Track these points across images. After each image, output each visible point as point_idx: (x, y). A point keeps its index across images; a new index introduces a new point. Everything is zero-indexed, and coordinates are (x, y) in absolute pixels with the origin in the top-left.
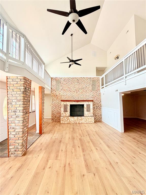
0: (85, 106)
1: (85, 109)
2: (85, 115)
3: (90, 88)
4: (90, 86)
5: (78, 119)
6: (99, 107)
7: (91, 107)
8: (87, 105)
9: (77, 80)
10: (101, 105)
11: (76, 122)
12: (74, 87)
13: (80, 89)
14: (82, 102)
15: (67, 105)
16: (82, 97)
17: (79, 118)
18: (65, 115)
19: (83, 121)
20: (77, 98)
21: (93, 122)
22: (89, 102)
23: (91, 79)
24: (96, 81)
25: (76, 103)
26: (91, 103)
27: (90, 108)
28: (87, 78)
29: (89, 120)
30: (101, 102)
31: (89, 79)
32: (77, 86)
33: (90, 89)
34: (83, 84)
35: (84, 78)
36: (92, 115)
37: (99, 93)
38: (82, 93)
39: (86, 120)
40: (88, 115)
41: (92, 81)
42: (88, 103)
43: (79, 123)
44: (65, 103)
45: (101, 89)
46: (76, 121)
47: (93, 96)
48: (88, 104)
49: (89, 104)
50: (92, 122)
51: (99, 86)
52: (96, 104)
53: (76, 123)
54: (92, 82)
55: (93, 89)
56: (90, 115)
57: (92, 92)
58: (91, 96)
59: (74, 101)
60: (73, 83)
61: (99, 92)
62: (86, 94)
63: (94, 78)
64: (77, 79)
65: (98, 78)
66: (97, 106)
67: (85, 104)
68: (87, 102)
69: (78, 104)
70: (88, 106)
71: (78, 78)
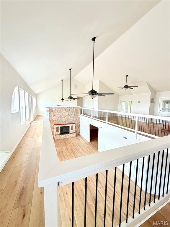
0: (70, 127)
1: (70, 129)
2: (70, 133)
3: (74, 114)
6: (78, 126)
7: (74, 127)
12: (62, 114)
13: (66, 115)
14: (68, 124)
15: (58, 127)
17: (67, 135)
18: (57, 134)
19: (69, 137)
20: (65, 122)
21: (75, 136)
22: (73, 124)
23: (74, 108)
24: (77, 110)
25: (64, 126)
28: (71, 107)
29: (73, 136)
30: (79, 123)
31: (72, 109)
32: (64, 113)
34: (69, 112)
35: (69, 107)
38: (68, 118)
39: (71, 136)
43: (67, 138)
44: (57, 126)
45: (80, 115)
46: (65, 137)
47: (75, 119)
48: (72, 126)
51: (79, 113)
53: (65, 139)
54: (74, 110)
56: (73, 132)
57: (74, 117)
59: (63, 124)
60: (62, 111)
61: (79, 117)
62: (71, 119)
63: (76, 108)
64: (65, 109)
65: (78, 107)
68: (71, 124)
69: (66, 126)
71: (65, 107)
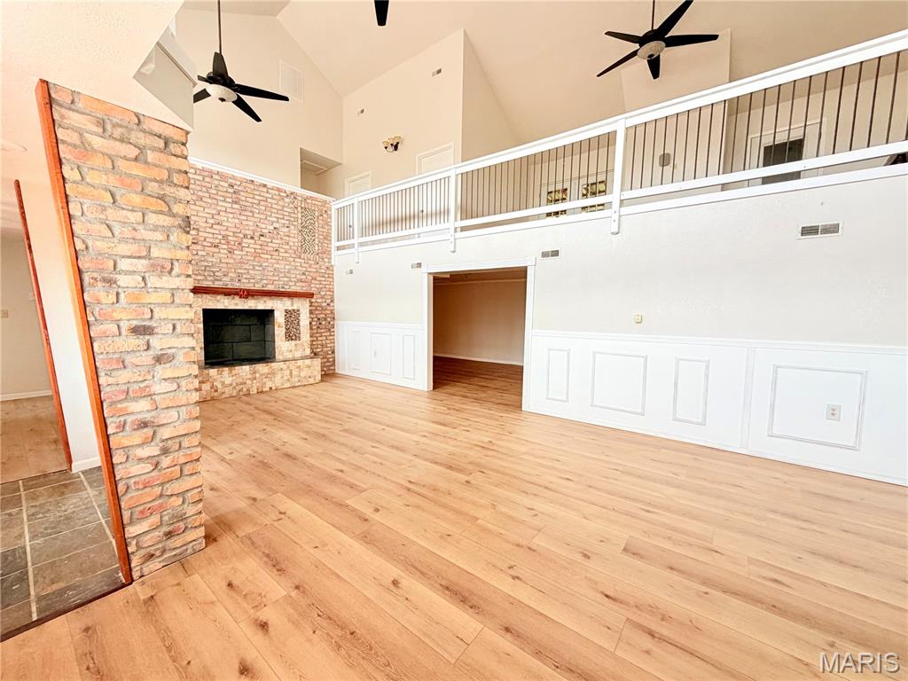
0: (279, 317)
1: (279, 332)
2: (278, 356)
3: (295, 241)
4: (294, 231)
5: (255, 373)
6: (325, 319)
7: (305, 320)
8: (286, 311)
9: (231, 190)
10: (332, 312)
11: (248, 390)
12: (212, 221)
13: (245, 236)
14: (265, 299)
16: (257, 273)
17: (261, 368)
19: (277, 381)
20: (232, 280)
21: (315, 380)
22: (296, 300)
23: (295, 198)
24: (317, 214)
25: (236, 304)
26: (303, 306)
27: (301, 323)
28: (279, 190)
29: (303, 374)
30: (332, 301)
31: (287, 200)
32: (230, 221)
33: (291, 244)
34: (262, 216)
35: (265, 186)
36: (308, 352)
37: (327, 264)
38: (256, 255)
39: (291, 373)
40: (289, 356)
41: (299, 209)
42: (292, 305)
43: (262, 392)
45: (334, 253)
46: (249, 382)
47: (304, 274)
48: (290, 308)
49: (295, 308)
50: (311, 381)
51: (327, 237)
52: (316, 309)
53: (248, 394)
54: (300, 217)
55: (304, 247)
56: (298, 354)
57: (300, 258)
58: (298, 276)
59: (228, 293)
60: (209, 201)
61: (326, 260)
62: (276, 266)
63: (309, 201)
64: (231, 186)
65: (325, 202)
66: (319, 319)
67: (279, 307)
68: (285, 299)
69: (246, 308)
70: (292, 316)
71: (234, 178)
